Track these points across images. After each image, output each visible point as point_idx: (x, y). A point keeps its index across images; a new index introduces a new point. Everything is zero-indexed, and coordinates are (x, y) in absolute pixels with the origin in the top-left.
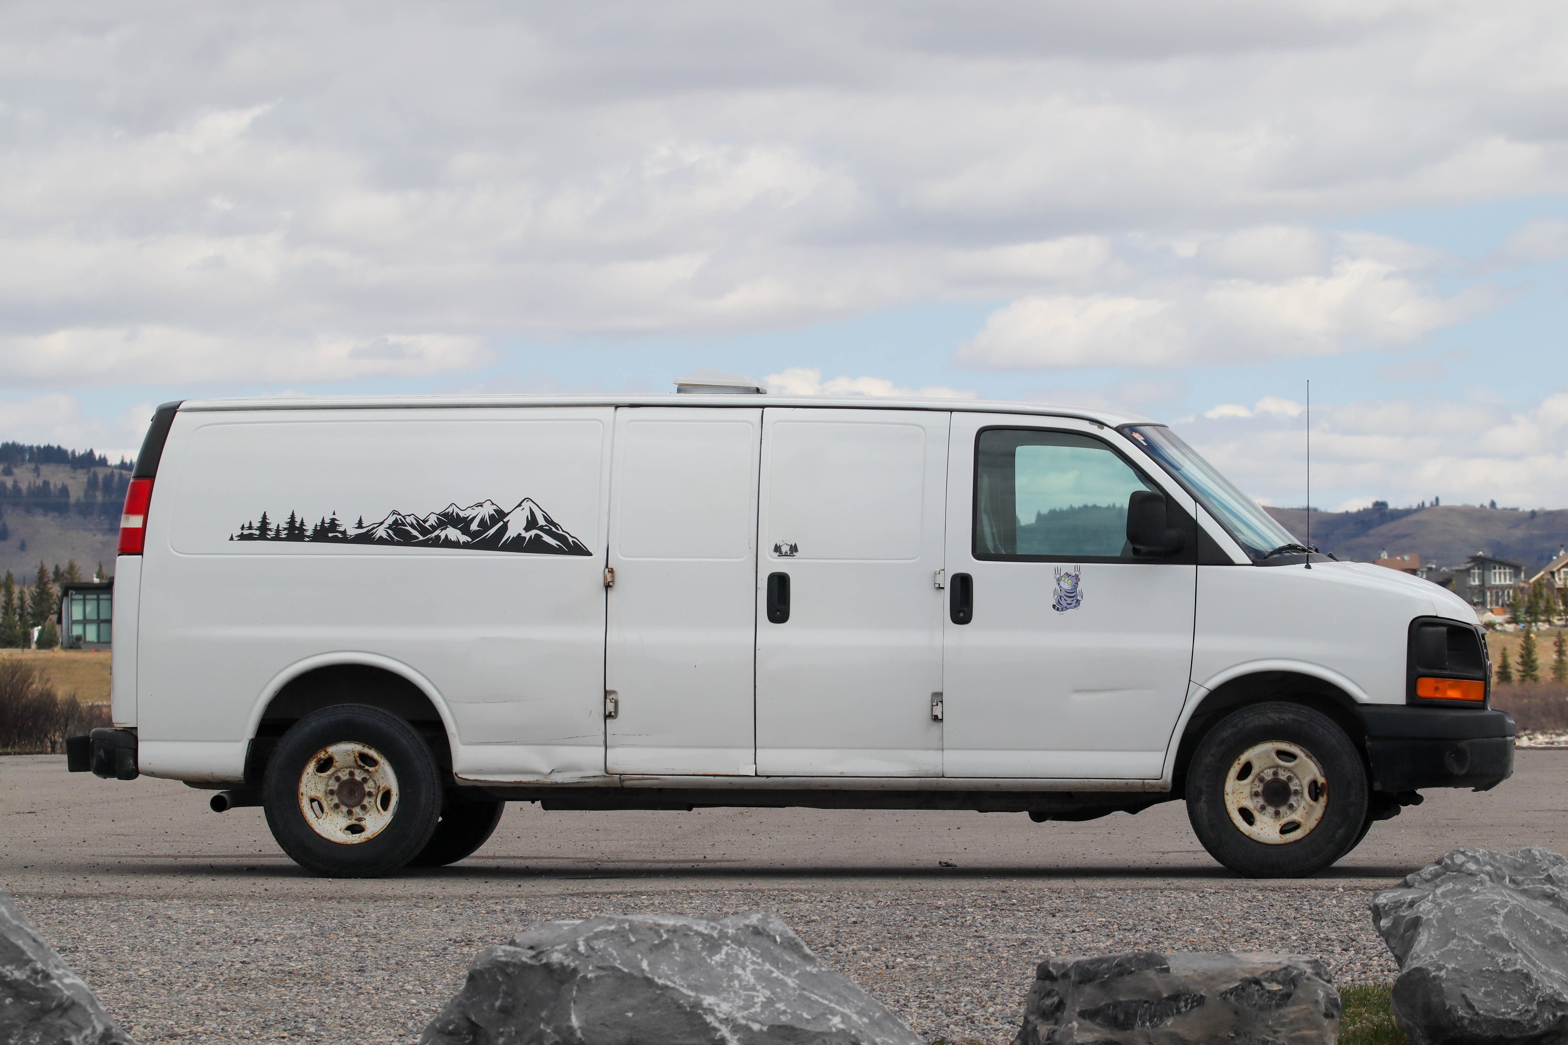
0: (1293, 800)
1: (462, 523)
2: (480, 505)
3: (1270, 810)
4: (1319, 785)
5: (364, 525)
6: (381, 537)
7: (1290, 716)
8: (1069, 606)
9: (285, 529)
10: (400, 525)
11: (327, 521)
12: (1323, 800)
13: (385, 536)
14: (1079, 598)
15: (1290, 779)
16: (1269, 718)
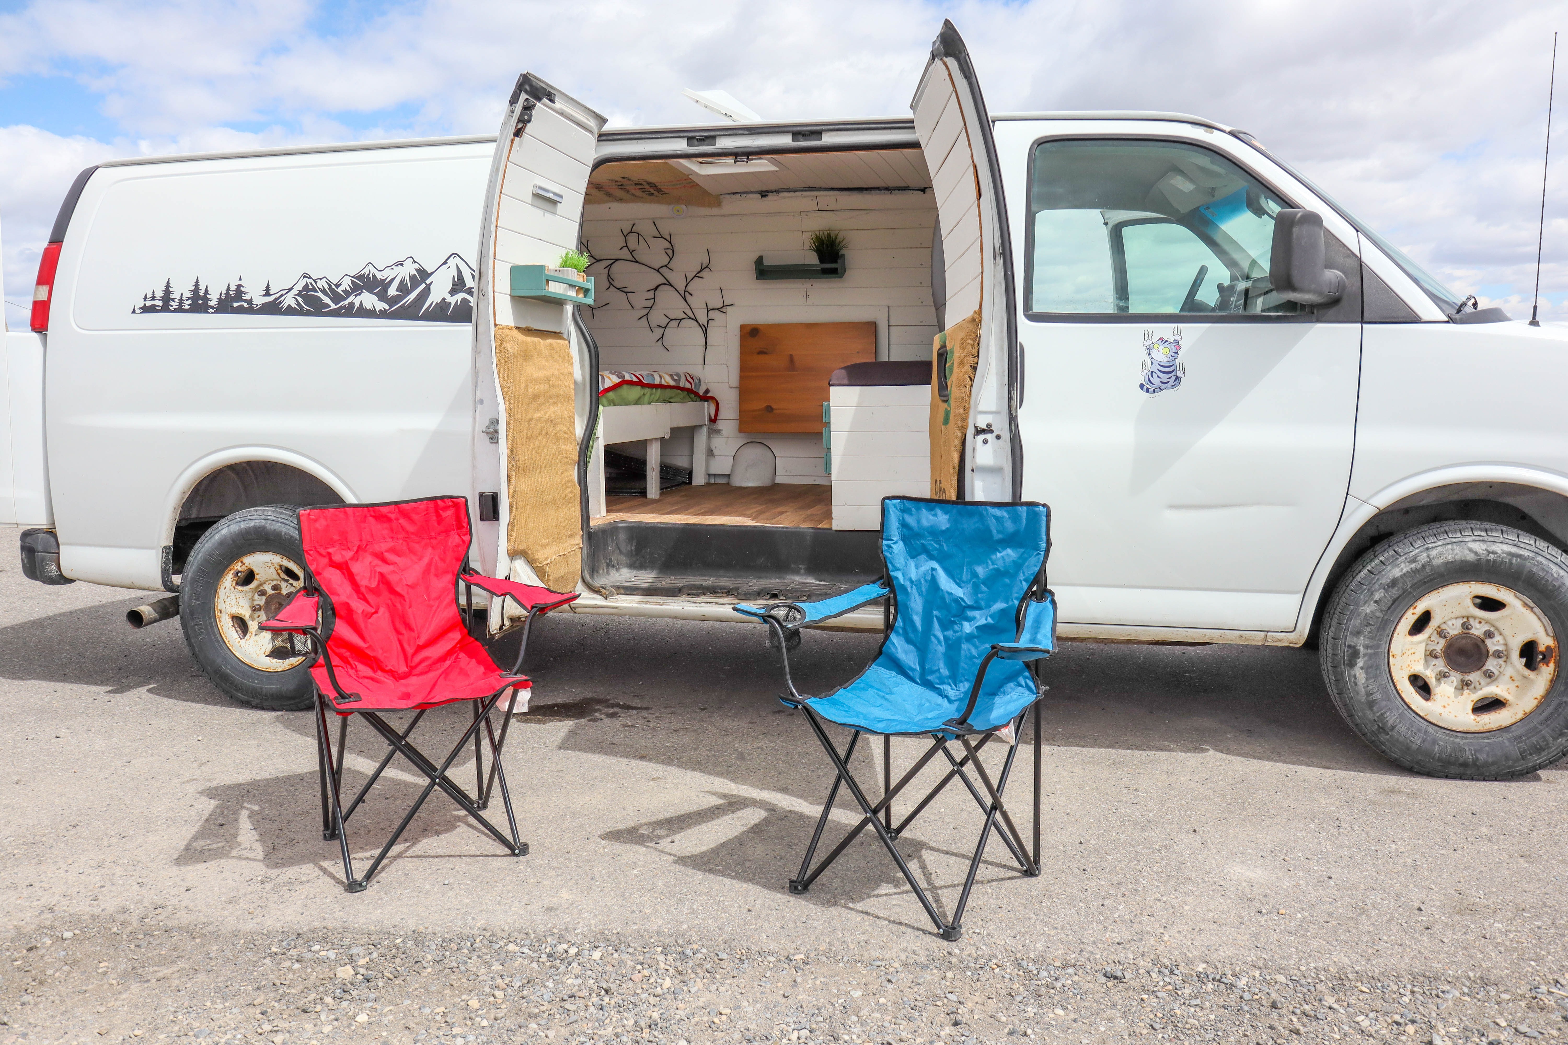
0: (1491, 664)
1: (376, 286)
2: (401, 263)
3: (1455, 677)
4: (1542, 648)
5: (271, 292)
6: (289, 306)
7: (1507, 548)
8: (1164, 386)
9: (189, 298)
10: (311, 290)
11: (233, 288)
12: (1547, 672)
13: (294, 305)
14: (1179, 374)
15: (1489, 634)
16: (1470, 550)
